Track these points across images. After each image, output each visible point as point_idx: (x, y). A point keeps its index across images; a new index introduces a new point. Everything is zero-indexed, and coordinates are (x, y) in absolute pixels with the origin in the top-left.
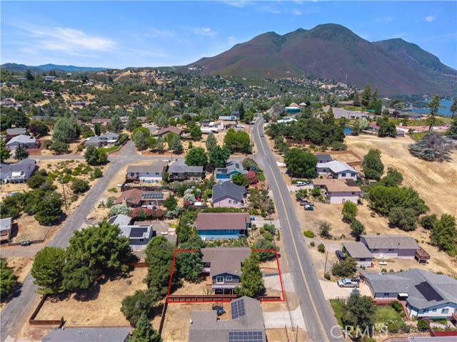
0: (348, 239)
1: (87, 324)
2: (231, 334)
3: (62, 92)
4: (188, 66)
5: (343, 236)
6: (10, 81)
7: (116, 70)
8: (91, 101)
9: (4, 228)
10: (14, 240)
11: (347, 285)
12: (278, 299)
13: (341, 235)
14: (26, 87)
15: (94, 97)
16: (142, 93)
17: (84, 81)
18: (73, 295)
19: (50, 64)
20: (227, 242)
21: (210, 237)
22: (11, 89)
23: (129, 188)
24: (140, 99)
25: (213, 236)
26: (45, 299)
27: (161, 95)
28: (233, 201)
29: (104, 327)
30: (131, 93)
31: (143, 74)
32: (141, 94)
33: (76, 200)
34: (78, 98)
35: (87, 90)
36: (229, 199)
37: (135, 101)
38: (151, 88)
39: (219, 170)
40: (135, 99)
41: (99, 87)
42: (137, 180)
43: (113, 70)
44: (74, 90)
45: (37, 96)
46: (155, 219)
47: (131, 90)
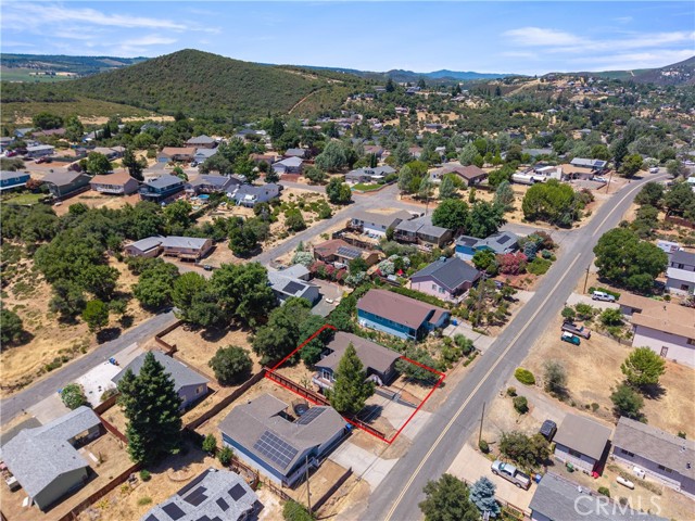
0: (600, 416)
1: (189, 361)
2: (267, 433)
3: (420, 109)
4: (661, 69)
5: (596, 406)
6: (367, 92)
7: (519, 77)
8: (452, 123)
9: (197, 247)
10: (202, 262)
11: (504, 474)
12: (381, 436)
13: (590, 403)
14: (381, 100)
15: (457, 117)
16: (533, 114)
17: (454, 95)
18: (203, 330)
19: (444, 71)
20: (389, 337)
21: (371, 324)
22: (364, 103)
23: (341, 237)
24: (524, 123)
25: (377, 325)
26: (180, 324)
27: (565, 119)
28: (438, 287)
29: (198, 371)
30: (514, 114)
31: (560, 83)
32: (530, 116)
33: (284, 238)
34: (435, 118)
35: (451, 108)
36: (432, 283)
37: (515, 127)
38: (553, 107)
39: (463, 239)
40: (516, 124)
41: (470, 103)
42: (360, 231)
43: (515, 77)
44: (436, 107)
45: (388, 113)
46: (335, 281)
47: (517, 110)
